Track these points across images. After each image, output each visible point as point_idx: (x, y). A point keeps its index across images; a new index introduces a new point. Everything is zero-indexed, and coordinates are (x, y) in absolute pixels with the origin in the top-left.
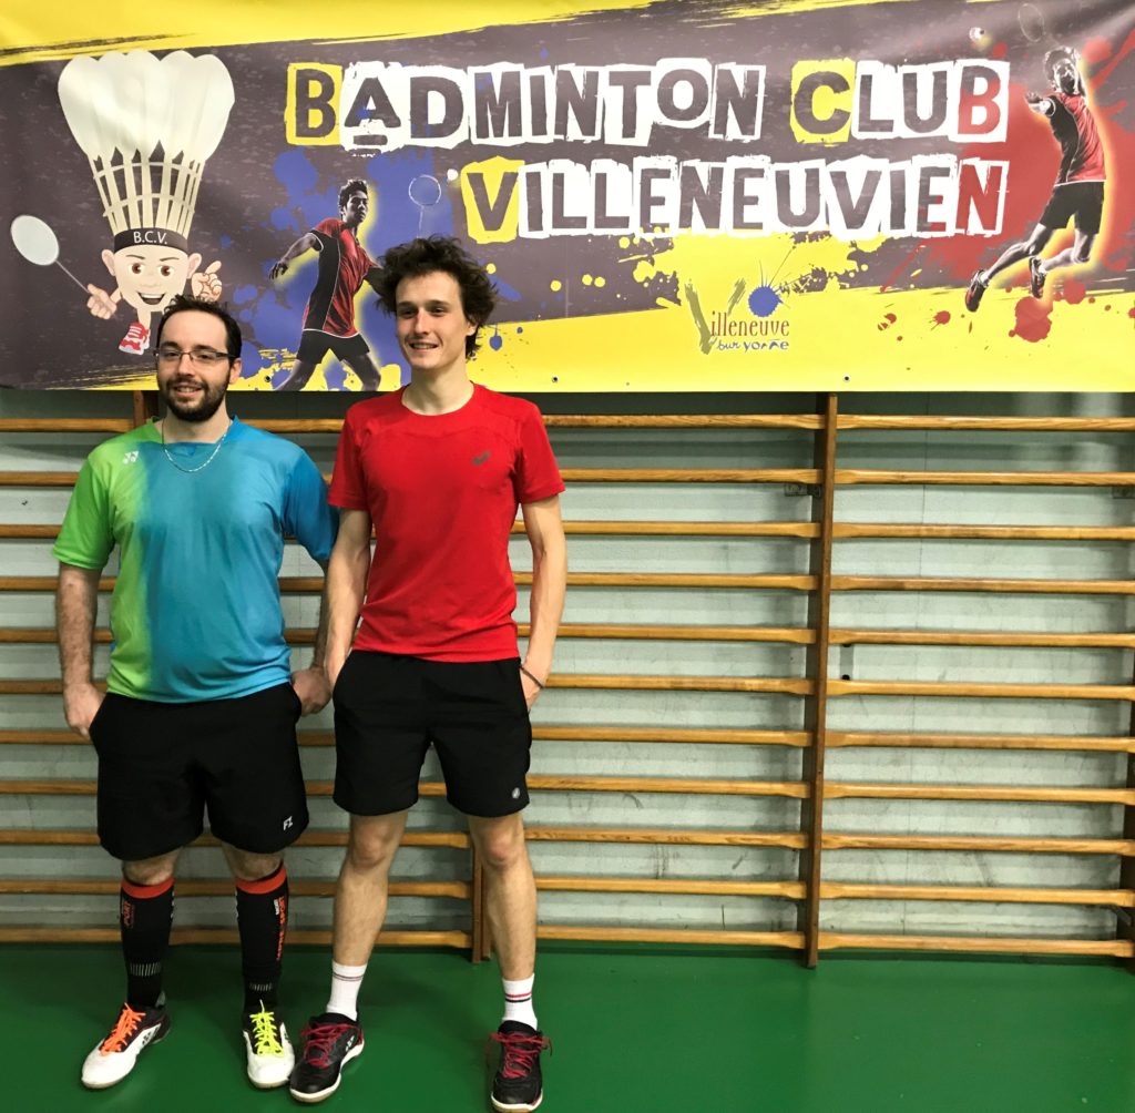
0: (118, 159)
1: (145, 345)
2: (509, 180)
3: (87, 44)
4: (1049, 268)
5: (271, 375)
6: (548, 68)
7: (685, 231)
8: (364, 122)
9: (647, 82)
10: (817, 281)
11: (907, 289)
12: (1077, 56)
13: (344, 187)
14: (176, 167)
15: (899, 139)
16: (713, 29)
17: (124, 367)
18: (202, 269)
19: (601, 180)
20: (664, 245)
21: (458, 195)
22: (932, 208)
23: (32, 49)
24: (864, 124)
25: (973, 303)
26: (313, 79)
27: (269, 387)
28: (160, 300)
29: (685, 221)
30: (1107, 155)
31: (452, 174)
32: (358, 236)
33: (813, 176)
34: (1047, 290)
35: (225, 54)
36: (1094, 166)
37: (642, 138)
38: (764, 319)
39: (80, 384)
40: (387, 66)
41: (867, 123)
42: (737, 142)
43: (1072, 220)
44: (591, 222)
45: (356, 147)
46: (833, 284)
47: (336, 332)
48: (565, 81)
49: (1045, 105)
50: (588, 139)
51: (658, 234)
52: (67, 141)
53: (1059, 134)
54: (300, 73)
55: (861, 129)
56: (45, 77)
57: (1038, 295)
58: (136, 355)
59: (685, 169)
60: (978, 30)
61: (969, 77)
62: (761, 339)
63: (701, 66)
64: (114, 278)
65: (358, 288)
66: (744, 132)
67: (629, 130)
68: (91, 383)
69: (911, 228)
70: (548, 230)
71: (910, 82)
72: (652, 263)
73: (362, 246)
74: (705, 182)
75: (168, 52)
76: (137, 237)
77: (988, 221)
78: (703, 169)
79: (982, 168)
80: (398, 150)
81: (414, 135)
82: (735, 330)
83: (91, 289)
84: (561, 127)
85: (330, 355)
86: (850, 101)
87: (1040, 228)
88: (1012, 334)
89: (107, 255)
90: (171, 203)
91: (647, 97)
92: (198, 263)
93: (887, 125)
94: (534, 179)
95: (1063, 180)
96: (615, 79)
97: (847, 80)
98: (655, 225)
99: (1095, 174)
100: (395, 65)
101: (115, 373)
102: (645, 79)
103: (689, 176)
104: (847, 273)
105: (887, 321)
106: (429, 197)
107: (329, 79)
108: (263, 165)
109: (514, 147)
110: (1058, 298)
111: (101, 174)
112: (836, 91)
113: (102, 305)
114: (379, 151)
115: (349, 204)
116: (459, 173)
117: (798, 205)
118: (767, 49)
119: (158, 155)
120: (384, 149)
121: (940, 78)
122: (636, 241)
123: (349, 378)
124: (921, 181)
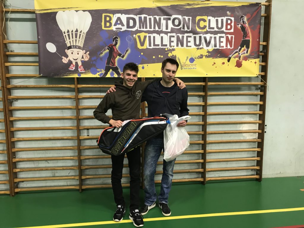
0: (68, 31)
1: (74, 68)
2: (145, 37)
3: (62, 9)
4: (241, 55)
5: (99, 74)
6: (152, 16)
7: (177, 47)
8: (117, 25)
9: (170, 20)
10: (201, 57)
11: (217, 58)
12: (245, 17)
13: (114, 38)
14: (80, 33)
15: (215, 31)
16: (182, 10)
17: (70, 73)
18: (85, 53)
19: (162, 37)
20: (174, 50)
21: (135, 40)
22: (221, 43)
23: (50, 9)
24: (209, 28)
25: (229, 61)
26: (108, 17)
27: (99, 76)
28: (77, 59)
29: (177, 45)
30: (250, 35)
31: (134, 36)
32: (117, 47)
33: (200, 37)
34: (241, 58)
35: (90, 11)
36: (248, 37)
37: (169, 30)
38: (192, 64)
39: (61, 76)
40: (122, 15)
41: (210, 28)
42: (187, 31)
43: (245, 46)
44: (160, 45)
45: (116, 30)
46: (204, 57)
47: (112, 65)
48: (155, 19)
49: (240, 26)
50: (159, 30)
51: (173, 48)
52: (58, 28)
53: (242, 31)
54: (105, 15)
55: (209, 29)
56: (53, 15)
57: (240, 59)
58: (72, 70)
59: (177, 36)
60: (228, 12)
61: (227, 20)
62: (192, 67)
63: (180, 17)
64: (68, 55)
65: (117, 57)
66: (188, 29)
67: (167, 28)
68: (63, 76)
69: (218, 47)
70: (152, 47)
71: (217, 21)
72: (172, 53)
73: (117, 49)
74: (181, 38)
75: (79, 10)
76: (72, 47)
77: (231, 46)
78: (180, 36)
79: (230, 36)
80: (124, 31)
81: (127, 28)
82: (187, 65)
83: (63, 57)
84: (154, 28)
85: (111, 70)
86: (207, 24)
87: (240, 47)
88: (235, 66)
89: (66, 50)
90: (79, 40)
91: (170, 22)
92: (85, 52)
93: (213, 28)
94: (150, 37)
95: (243, 39)
96: (164, 19)
97: (206, 20)
98: (172, 46)
99: (249, 38)
100: (123, 15)
101: (68, 74)
102: (170, 19)
103: (178, 37)
104: (207, 55)
105: (214, 64)
106: (130, 40)
107: (111, 17)
108: (98, 33)
109: (146, 31)
110: (243, 60)
111: (65, 34)
112: (204, 22)
113: (65, 61)
114: (120, 31)
115: (115, 41)
116: (136, 35)
117: (198, 43)
118: (192, 14)
119: (77, 31)
120: (121, 30)
121: (222, 20)
122: (169, 49)
123: (115, 75)
124: (219, 39)
